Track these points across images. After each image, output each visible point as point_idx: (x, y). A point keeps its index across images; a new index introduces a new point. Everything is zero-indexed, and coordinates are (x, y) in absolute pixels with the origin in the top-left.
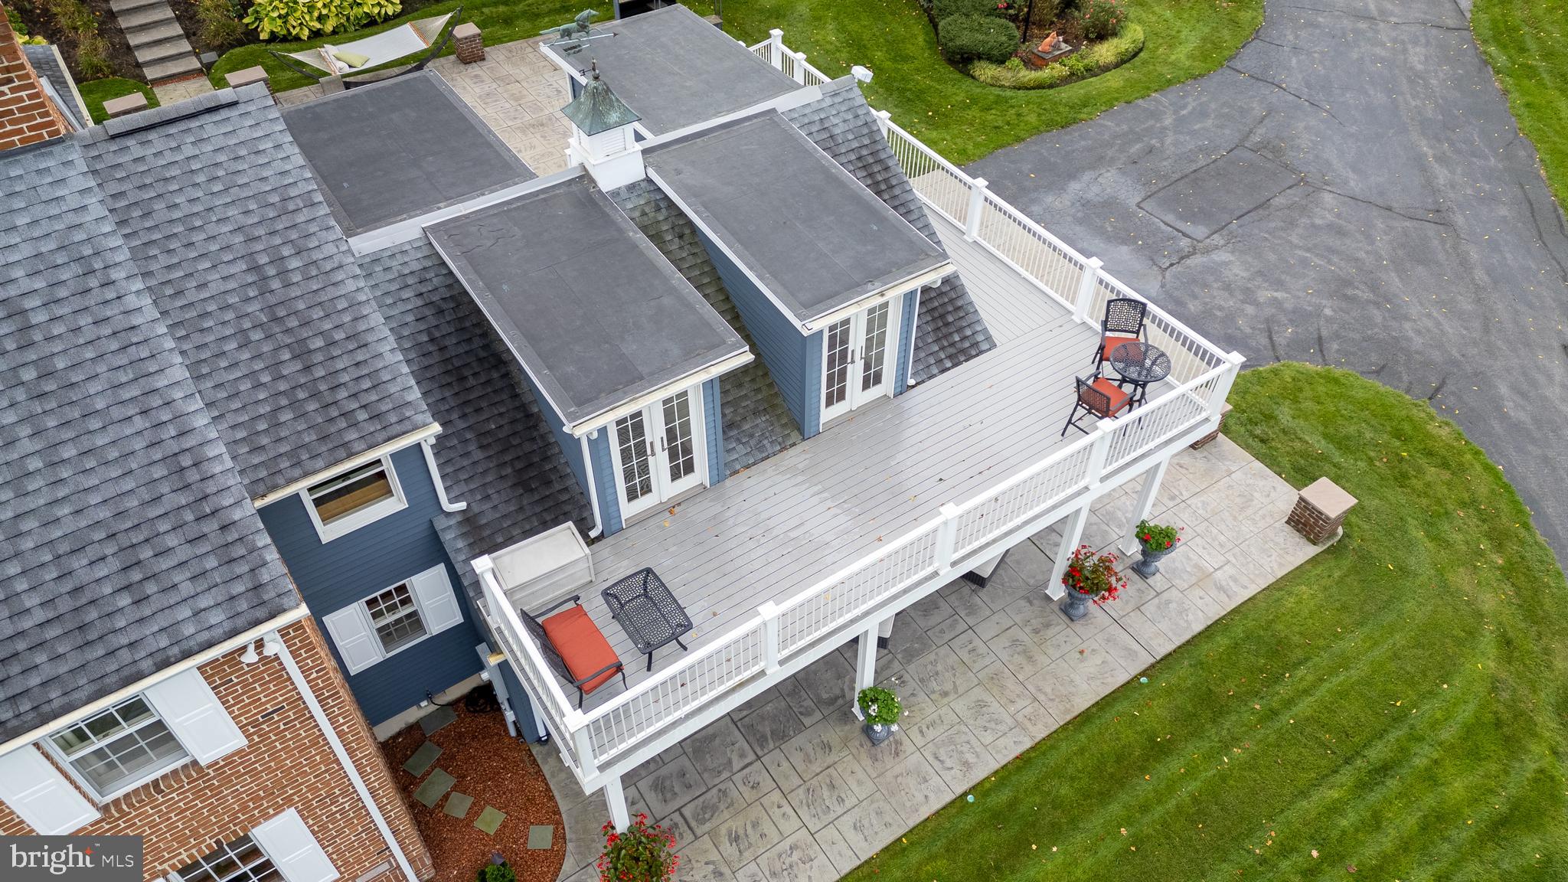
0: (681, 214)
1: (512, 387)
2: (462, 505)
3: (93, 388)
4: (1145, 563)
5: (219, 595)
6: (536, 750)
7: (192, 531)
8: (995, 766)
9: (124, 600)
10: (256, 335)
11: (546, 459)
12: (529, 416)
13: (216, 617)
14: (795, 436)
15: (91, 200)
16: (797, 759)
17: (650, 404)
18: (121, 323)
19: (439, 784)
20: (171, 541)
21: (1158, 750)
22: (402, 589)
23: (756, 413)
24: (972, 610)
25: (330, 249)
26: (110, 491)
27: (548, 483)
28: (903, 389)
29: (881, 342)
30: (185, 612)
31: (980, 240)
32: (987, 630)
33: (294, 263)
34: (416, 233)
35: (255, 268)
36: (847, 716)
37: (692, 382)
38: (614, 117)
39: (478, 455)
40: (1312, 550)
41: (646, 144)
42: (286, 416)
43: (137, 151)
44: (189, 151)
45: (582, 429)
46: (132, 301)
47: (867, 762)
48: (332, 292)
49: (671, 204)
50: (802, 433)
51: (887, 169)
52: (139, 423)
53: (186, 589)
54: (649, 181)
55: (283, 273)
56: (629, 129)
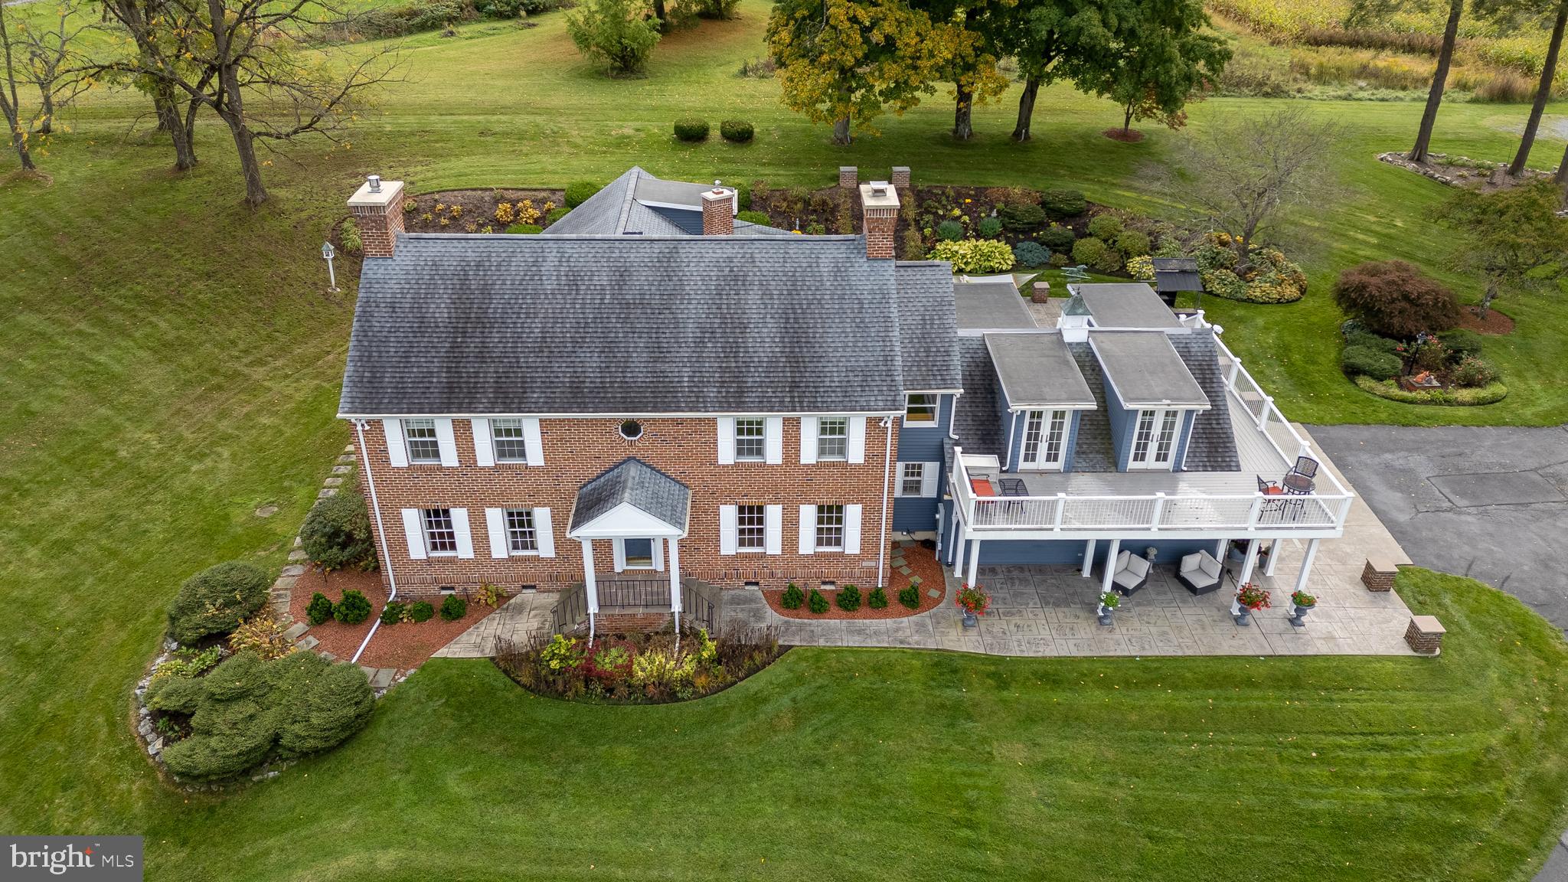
0: (1097, 361)
1: (994, 402)
2: (957, 437)
3: (873, 330)
4: (1298, 617)
5: (884, 398)
6: (944, 567)
7: (884, 378)
8: (1157, 653)
9: (859, 389)
10: (916, 341)
11: (996, 434)
12: (996, 416)
13: (881, 403)
14: (1113, 468)
15: (892, 278)
16: (1060, 615)
17: (1048, 409)
18: (886, 314)
19: (901, 562)
20: (877, 378)
21: (1250, 683)
22: (920, 467)
23: (1098, 452)
24: (1184, 601)
25: (950, 321)
26: (866, 359)
27: (994, 443)
28: (1177, 469)
29: (1170, 438)
30: (873, 398)
31: (1265, 432)
32: (1185, 611)
33: (937, 322)
34: (980, 335)
35: (924, 320)
36: (1094, 611)
37: (1068, 407)
38: (1080, 311)
39: (970, 422)
40: (1411, 653)
41: (1092, 329)
42: (914, 369)
43: (902, 273)
44: (918, 277)
45: (1015, 408)
46: (892, 310)
47: (1093, 629)
48: (945, 335)
49: (1094, 356)
50: (1117, 467)
51: (1214, 374)
52: (881, 343)
53: (876, 393)
54: (1088, 343)
55: (932, 324)
56: (1086, 318)
